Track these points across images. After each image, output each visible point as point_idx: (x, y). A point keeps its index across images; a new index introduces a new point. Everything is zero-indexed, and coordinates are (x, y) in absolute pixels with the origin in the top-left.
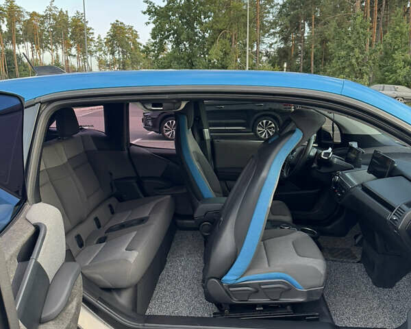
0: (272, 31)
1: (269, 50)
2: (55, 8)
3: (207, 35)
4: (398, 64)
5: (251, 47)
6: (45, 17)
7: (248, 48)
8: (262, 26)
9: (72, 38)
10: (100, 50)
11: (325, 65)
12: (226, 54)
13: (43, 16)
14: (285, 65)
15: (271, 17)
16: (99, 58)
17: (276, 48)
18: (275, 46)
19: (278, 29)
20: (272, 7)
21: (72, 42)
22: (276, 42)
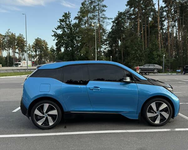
0: (105, 43)
1: (104, 50)
2: (10, 32)
3: (79, 45)
4: (155, 56)
5: (97, 49)
6: (5, 36)
7: (96, 50)
8: (101, 41)
9: (17, 45)
10: (30, 50)
11: (127, 57)
12: (87, 52)
13: (4, 36)
14: (111, 57)
15: (105, 38)
16: (28, 54)
17: (107, 50)
18: (107, 49)
19: (108, 42)
20: (105, 34)
21: (16, 47)
22: (107, 48)
